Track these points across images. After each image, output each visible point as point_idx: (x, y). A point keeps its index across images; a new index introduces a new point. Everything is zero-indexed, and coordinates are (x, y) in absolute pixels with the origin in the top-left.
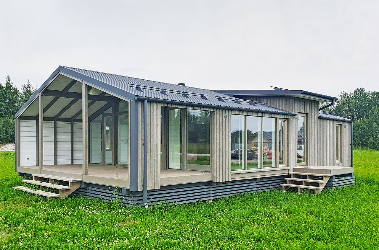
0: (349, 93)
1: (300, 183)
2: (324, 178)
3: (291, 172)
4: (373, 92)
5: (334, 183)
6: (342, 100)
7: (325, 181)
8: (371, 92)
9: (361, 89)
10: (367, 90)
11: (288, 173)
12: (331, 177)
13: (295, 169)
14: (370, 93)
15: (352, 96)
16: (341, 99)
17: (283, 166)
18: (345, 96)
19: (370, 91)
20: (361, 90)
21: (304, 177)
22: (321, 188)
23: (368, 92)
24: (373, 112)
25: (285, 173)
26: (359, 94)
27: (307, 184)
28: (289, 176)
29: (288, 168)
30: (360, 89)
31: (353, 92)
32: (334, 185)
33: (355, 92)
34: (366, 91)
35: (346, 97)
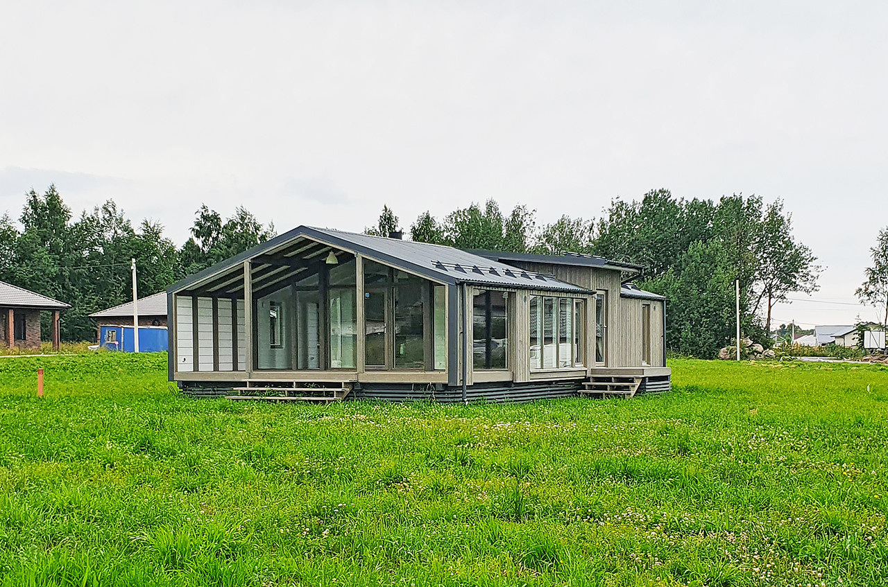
0: (630, 203)
1: (605, 388)
2: (636, 380)
3: (589, 375)
4: (690, 201)
5: (647, 387)
6: (613, 221)
7: (637, 383)
8: (687, 201)
9: (660, 191)
10: (675, 196)
11: (585, 376)
12: (644, 379)
13: (593, 371)
14: (684, 203)
15: (637, 212)
16: (611, 220)
17: (579, 366)
18: (621, 210)
19: (685, 199)
20: (660, 195)
21: (609, 380)
22: (633, 392)
23: (679, 200)
24: (691, 257)
25: (581, 376)
26: (657, 205)
27: (613, 388)
28: (587, 379)
29: (586, 369)
30: (657, 191)
31: (641, 199)
32: (647, 390)
33: (647, 200)
34: (673, 198)
35: (623, 213)
